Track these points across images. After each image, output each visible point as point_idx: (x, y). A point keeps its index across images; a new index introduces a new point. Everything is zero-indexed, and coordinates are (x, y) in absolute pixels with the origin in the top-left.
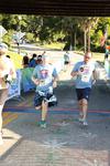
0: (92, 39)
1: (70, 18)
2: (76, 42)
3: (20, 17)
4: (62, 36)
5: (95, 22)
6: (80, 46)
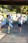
0: (23, 11)
1: (17, 6)
2: (19, 11)
6: (20, 12)
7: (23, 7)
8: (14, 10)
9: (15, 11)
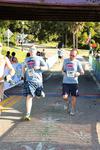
0: (79, 39)
1: (62, 23)
2: (67, 41)
3: (23, 23)
4: (56, 37)
5: (82, 26)
6: (70, 44)
7: (81, 28)
8: (51, 38)
9: (54, 40)
